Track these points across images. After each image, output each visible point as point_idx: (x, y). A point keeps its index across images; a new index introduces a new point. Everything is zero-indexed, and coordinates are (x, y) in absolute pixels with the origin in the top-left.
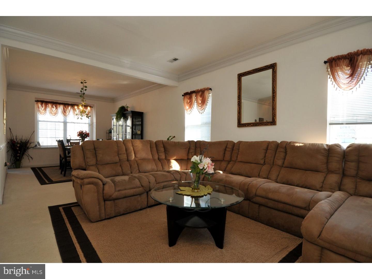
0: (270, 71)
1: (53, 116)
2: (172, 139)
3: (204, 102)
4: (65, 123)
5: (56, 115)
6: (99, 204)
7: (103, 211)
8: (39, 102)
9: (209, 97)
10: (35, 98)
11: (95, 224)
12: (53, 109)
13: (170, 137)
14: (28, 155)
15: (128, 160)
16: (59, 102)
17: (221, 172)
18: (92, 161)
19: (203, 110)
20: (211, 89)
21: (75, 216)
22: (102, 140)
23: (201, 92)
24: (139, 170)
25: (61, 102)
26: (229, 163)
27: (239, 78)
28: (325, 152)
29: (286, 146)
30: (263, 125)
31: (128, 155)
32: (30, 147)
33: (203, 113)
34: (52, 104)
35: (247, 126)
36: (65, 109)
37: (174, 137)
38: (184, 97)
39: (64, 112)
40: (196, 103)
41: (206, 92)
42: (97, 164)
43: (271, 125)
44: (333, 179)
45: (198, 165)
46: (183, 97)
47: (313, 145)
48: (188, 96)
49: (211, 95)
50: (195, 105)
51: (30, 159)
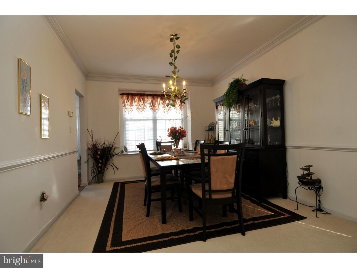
1: (141, 112)
4: (155, 121)
5: (143, 111)
8: (125, 95)
10: (119, 90)
12: (140, 102)
14: (113, 165)
16: (147, 93)
22: (205, 141)
25: (149, 93)
32: (114, 154)
34: (139, 96)
36: (154, 101)
39: (153, 106)
51: (115, 169)
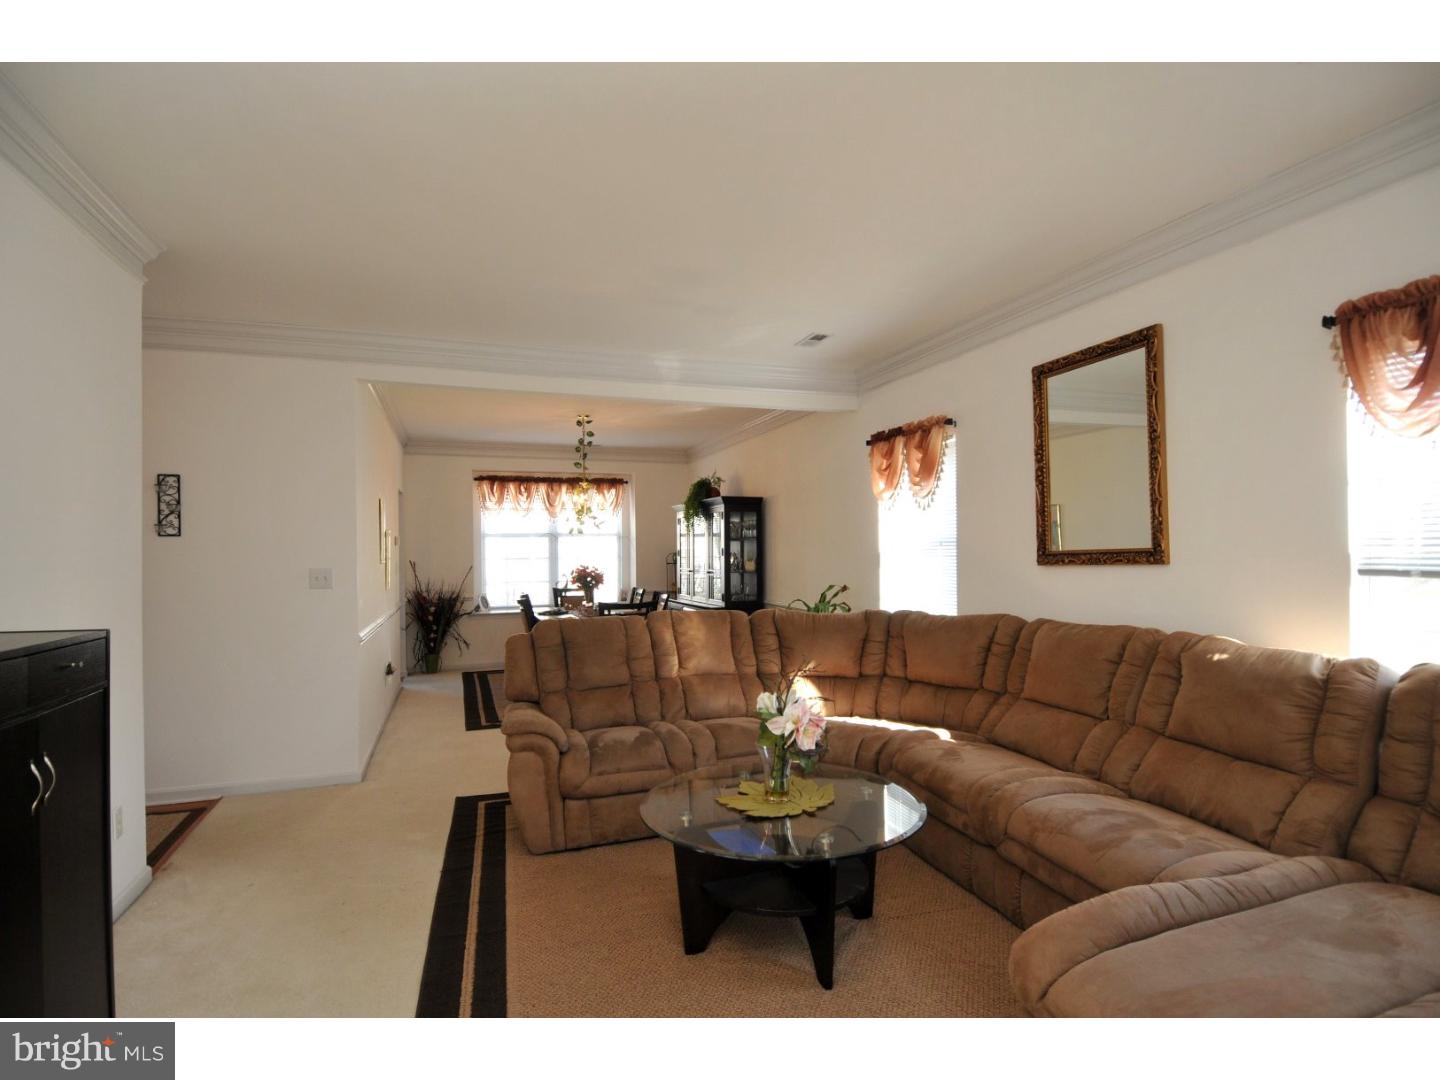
0: (1139, 355)
1: (522, 519)
2: (836, 595)
3: (928, 468)
4: (553, 537)
5: (528, 516)
6: (550, 808)
7: (560, 827)
8: (485, 481)
9: (947, 451)
10: (476, 471)
11: (538, 859)
12: (520, 497)
13: (831, 587)
14: (457, 636)
15: (658, 677)
16: (536, 476)
17: (944, 734)
18: (555, 679)
19: (930, 496)
20: (949, 422)
21: (504, 832)
23: (920, 432)
24: (687, 711)
25: (542, 476)
26: (995, 701)
27: (1038, 383)
28: (1309, 693)
29: (1182, 655)
30: (1121, 561)
31: (658, 661)
32: (461, 612)
33: (929, 506)
34: (517, 483)
35: (1067, 561)
36: (552, 494)
37: (845, 588)
38: (872, 450)
39: (550, 503)
40: (906, 472)
41: (934, 431)
42: (567, 687)
43: (1149, 562)
44: (1320, 804)
45: (768, 724)
46: (869, 447)
47: (1275, 658)
48: (883, 446)
49: (952, 441)
50: (905, 479)
51: (463, 645)
